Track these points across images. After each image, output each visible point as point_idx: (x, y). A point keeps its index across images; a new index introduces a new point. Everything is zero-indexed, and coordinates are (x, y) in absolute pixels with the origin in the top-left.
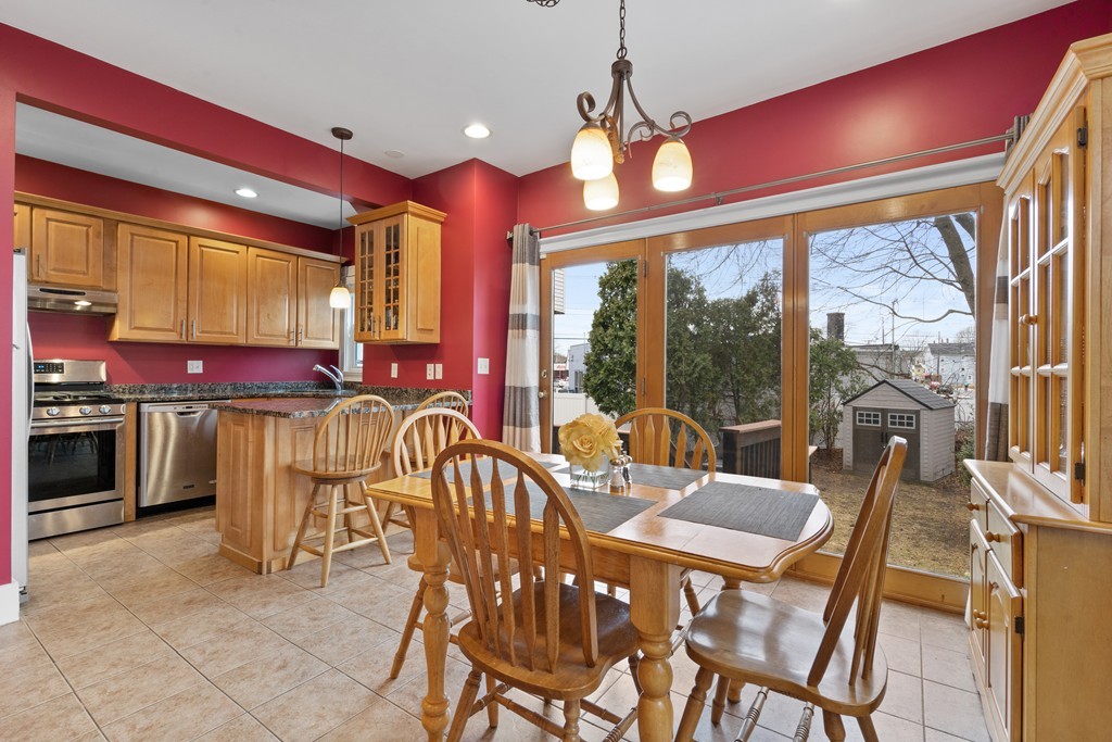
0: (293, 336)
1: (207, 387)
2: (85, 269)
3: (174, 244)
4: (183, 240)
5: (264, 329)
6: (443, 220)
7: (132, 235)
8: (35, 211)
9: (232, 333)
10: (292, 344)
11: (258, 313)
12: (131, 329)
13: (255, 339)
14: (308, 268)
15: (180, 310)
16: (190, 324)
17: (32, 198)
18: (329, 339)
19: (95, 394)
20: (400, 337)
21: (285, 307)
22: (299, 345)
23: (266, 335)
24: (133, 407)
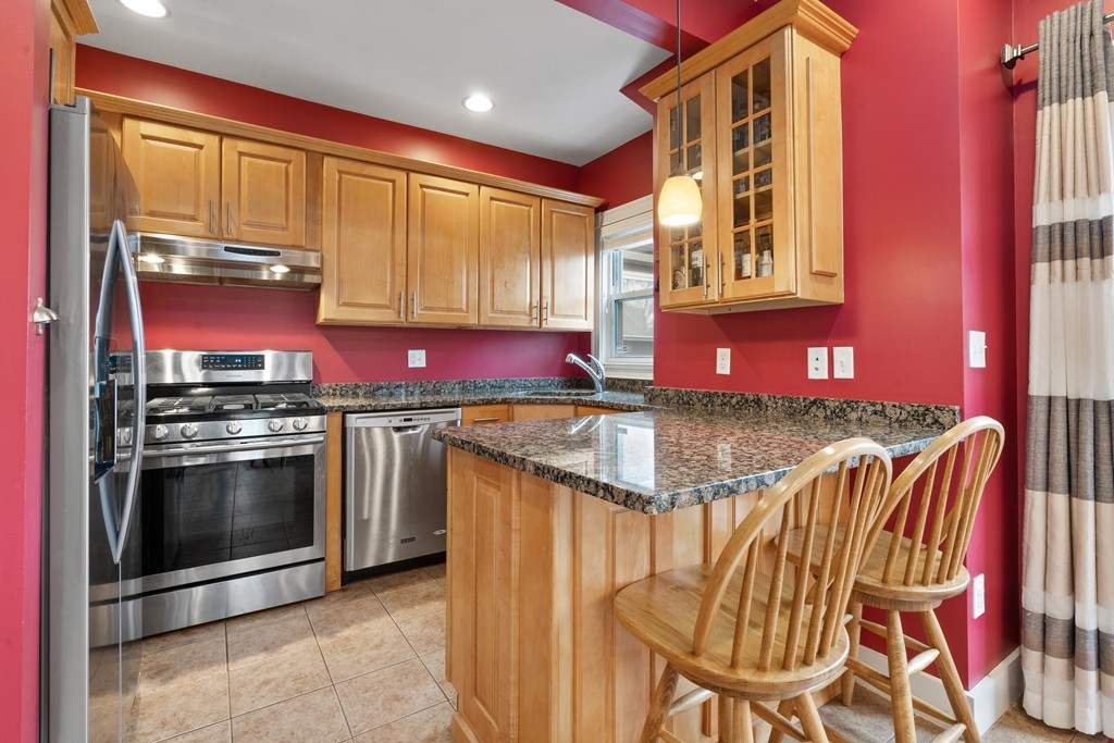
0: (535, 313)
1: (430, 387)
2: (284, 223)
3: (390, 184)
4: (401, 177)
5: (501, 304)
6: (846, 44)
7: (340, 172)
8: (226, 141)
9: (460, 310)
10: (535, 324)
11: (493, 280)
12: (339, 305)
13: (490, 319)
14: (554, 215)
15: (397, 277)
16: (410, 297)
17: (221, 123)
18: (580, 317)
19: (296, 398)
20: (780, 288)
21: (525, 270)
22: (544, 325)
23: (502, 312)
24: (337, 418)
